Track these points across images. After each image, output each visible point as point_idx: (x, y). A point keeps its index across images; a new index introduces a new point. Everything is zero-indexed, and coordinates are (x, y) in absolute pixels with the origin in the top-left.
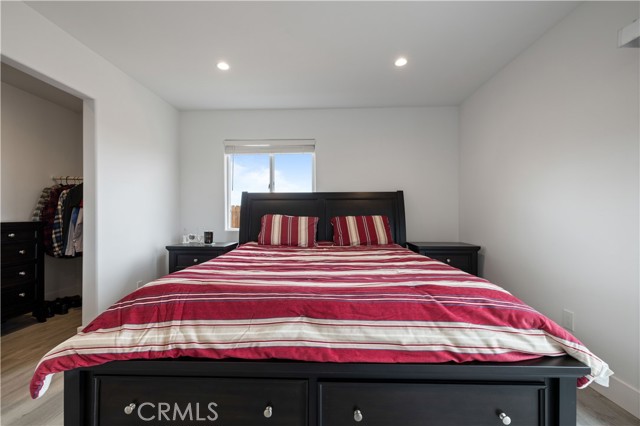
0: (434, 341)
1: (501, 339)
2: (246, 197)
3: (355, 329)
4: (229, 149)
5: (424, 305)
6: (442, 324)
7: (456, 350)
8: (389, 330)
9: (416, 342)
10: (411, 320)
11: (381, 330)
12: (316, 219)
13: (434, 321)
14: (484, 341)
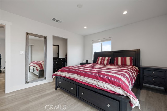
0: (94, 83)
1: (107, 86)
2: (95, 53)
3: (82, 78)
4: (93, 42)
5: (95, 76)
6: (97, 80)
7: (97, 86)
8: (87, 79)
9: (91, 82)
10: (92, 78)
11: (86, 79)
12: (110, 58)
13: (96, 79)
14: (103, 85)
